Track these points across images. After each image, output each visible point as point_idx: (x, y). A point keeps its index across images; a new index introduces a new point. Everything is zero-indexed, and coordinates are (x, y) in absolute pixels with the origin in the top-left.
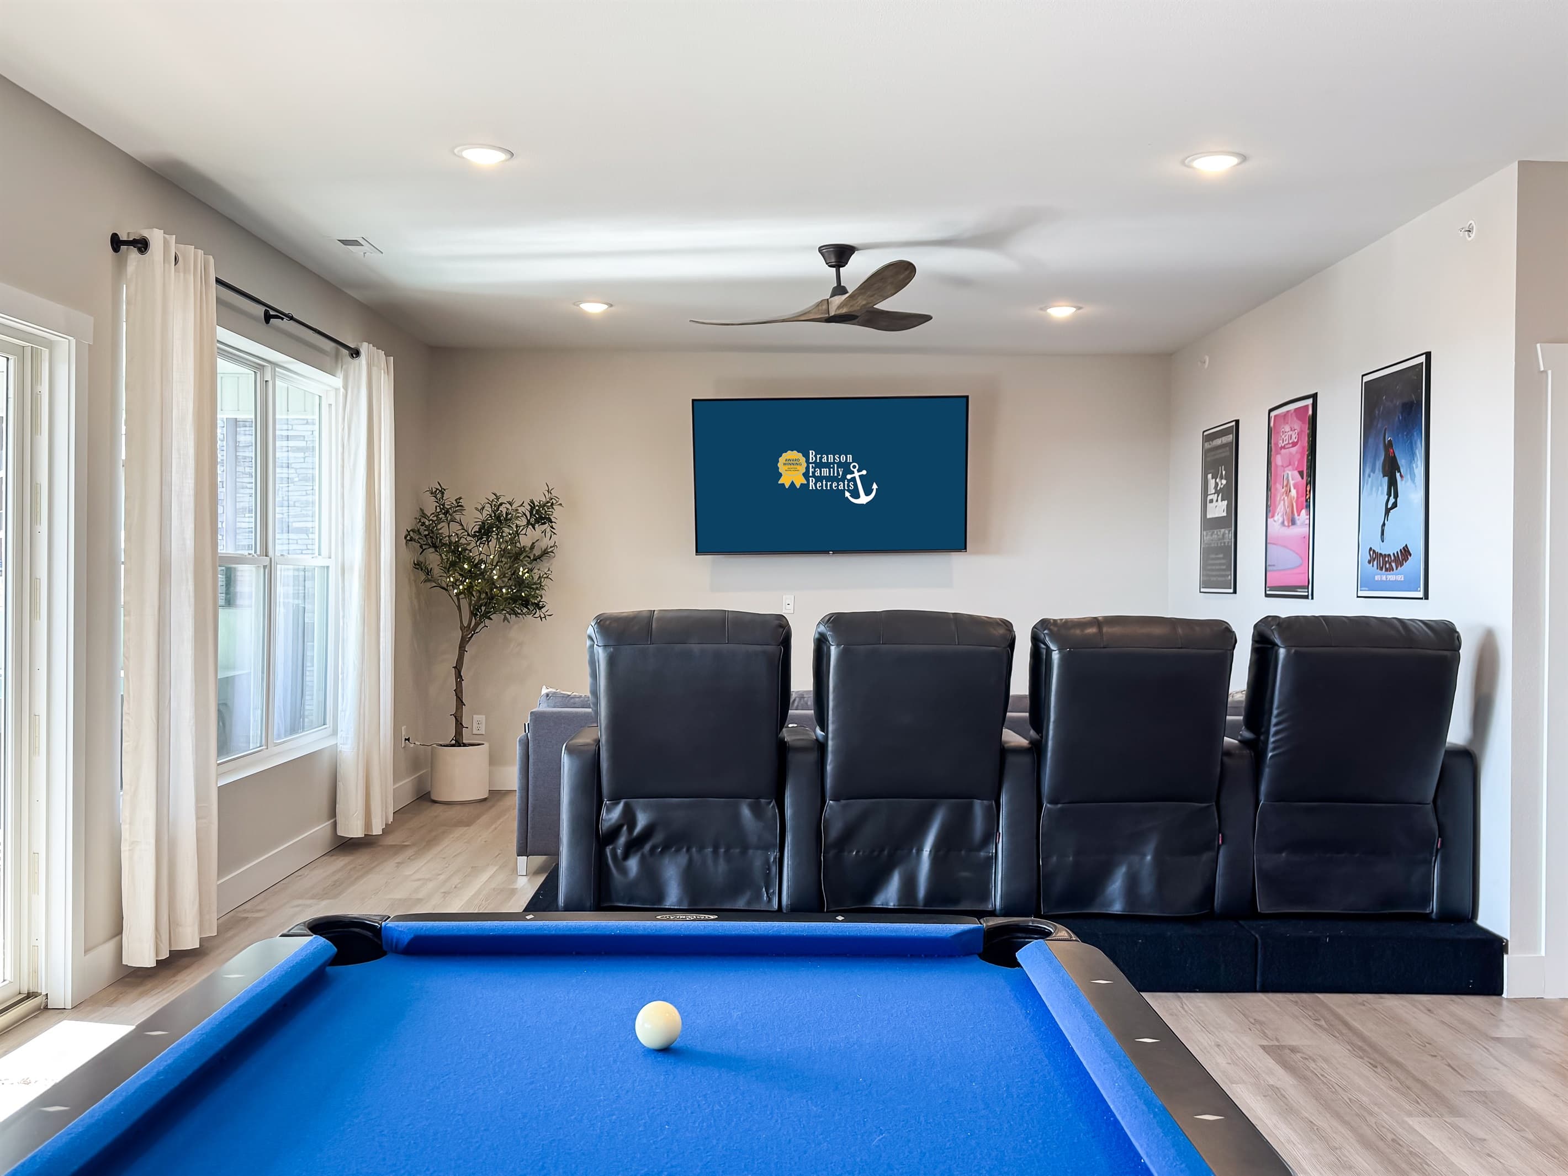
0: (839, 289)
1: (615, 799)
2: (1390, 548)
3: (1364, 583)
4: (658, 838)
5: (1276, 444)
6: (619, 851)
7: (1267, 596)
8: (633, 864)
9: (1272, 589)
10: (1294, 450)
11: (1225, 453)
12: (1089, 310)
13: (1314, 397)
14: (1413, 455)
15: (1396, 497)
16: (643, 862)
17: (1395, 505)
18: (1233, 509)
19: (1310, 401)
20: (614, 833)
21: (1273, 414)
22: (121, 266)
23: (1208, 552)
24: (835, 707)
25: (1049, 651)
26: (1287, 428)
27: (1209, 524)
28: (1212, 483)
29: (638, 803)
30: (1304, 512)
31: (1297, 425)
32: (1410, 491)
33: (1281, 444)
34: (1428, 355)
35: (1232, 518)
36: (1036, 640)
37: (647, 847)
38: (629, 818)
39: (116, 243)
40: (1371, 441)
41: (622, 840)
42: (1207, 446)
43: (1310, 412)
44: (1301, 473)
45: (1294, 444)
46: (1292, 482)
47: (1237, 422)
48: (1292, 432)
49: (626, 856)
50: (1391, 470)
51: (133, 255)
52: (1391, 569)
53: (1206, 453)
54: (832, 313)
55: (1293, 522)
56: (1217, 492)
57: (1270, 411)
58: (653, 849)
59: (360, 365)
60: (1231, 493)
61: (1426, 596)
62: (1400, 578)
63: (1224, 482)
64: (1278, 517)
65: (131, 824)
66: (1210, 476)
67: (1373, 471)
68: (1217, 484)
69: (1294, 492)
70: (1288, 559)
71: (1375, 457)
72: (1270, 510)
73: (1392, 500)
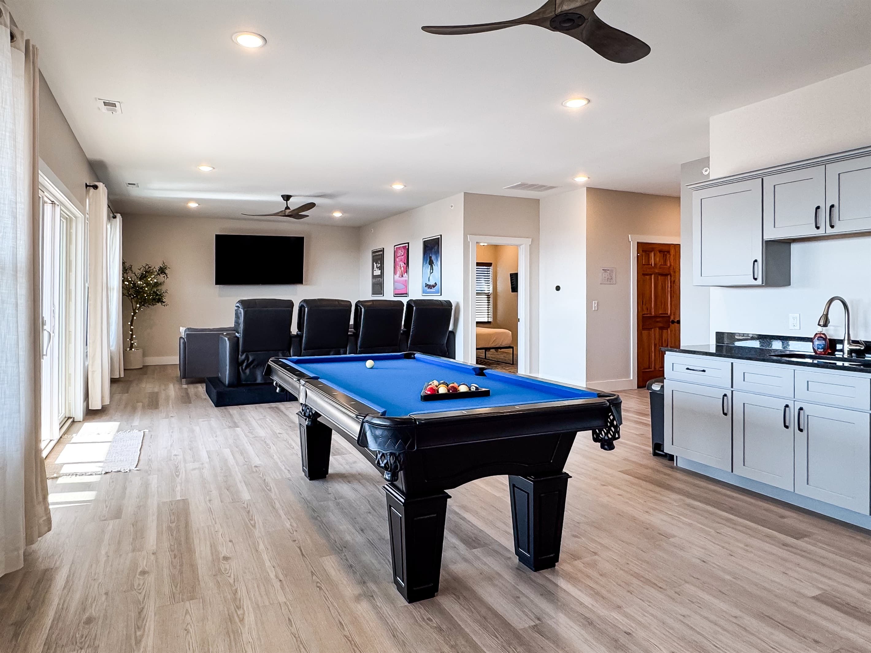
0: (287, 208)
1: (243, 353)
2: (432, 283)
3: (424, 292)
4: (255, 363)
5: (397, 255)
6: (244, 368)
7: (394, 296)
8: (248, 371)
9: (395, 294)
10: (402, 257)
11: (380, 257)
12: (347, 215)
13: (408, 243)
14: (437, 260)
15: (433, 270)
16: (250, 370)
17: (432, 272)
18: (382, 273)
19: (407, 244)
20: (243, 362)
21: (395, 247)
22: (88, 192)
23: (374, 285)
24: (306, 325)
25: (361, 309)
26: (400, 251)
27: (374, 277)
28: (375, 265)
29: (249, 353)
30: (406, 274)
31: (403, 250)
32: (436, 268)
33: (398, 255)
34: (441, 235)
35: (382, 276)
36: (357, 305)
37: (252, 366)
38: (247, 358)
39: (87, 186)
40: (425, 256)
41: (245, 364)
42: (374, 254)
43: (407, 247)
44: (405, 263)
45: (402, 256)
46: (402, 266)
47: (384, 248)
48: (401, 253)
49: (246, 368)
50: (431, 263)
51: (92, 190)
52: (431, 288)
53: (373, 257)
54: (286, 214)
55: (402, 276)
56: (377, 267)
57: (395, 246)
58: (253, 366)
59: (116, 221)
60: (381, 268)
61: (441, 295)
62: (434, 290)
63: (380, 265)
64: (398, 275)
65: (92, 365)
66: (374, 263)
67: (426, 263)
68: (377, 266)
69: (402, 269)
70: (401, 287)
71: (427, 260)
72: (395, 273)
73: (432, 271)
